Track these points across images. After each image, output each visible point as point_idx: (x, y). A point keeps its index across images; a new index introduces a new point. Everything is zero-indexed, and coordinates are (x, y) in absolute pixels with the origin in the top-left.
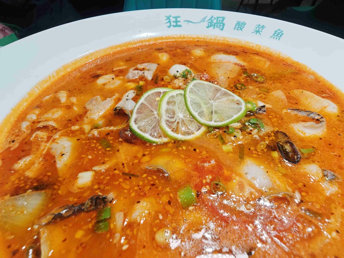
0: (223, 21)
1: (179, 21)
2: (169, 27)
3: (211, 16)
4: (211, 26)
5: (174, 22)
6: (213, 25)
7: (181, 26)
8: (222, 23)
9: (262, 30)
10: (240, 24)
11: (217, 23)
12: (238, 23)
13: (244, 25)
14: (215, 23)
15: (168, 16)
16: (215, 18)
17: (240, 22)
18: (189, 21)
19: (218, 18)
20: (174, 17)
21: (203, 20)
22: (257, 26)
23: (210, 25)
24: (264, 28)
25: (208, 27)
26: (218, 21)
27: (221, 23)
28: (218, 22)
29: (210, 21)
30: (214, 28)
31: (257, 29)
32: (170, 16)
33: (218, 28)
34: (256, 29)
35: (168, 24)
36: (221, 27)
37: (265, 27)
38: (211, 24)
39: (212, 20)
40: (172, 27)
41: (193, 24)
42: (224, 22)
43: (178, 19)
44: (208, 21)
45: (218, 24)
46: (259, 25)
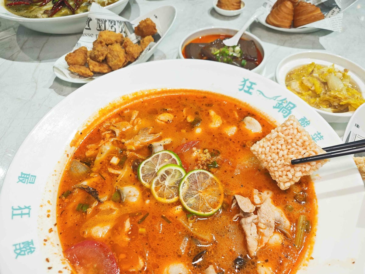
0: (292, 108)
1: (252, 89)
2: (240, 90)
3: (284, 98)
4: (278, 108)
5: (248, 87)
6: (281, 108)
7: (251, 94)
8: (290, 110)
9: (318, 140)
10: (304, 121)
11: (285, 108)
12: (303, 119)
13: (307, 125)
14: (283, 107)
15: (246, 79)
16: (287, 102)
17: (306, 119)
18: (261, 93)
19: (290, 103)
20: (250, 82)
21: (275, 98)
22: (317, 133)
23: (277, 106)
24: (321, 139)
25: (274, 107)
26: (288, 106)
27: (288, 110)
28: (287, 108)
29: (280, 102)
30: (279, 111)
31: (314, 137)
32: (248, 80)
33: (282, 114)
34: (314, 135)
35: (241, 87)
36: (286, 114)
37: (323, 139)
38: (279, 106)
39: (283, 102)
40: (243, 91)
41: (263, 96)
42: (292, 110)
43: (253, 86)
44: (279, 101)
45: (285, 110)
46: (319, 134)
